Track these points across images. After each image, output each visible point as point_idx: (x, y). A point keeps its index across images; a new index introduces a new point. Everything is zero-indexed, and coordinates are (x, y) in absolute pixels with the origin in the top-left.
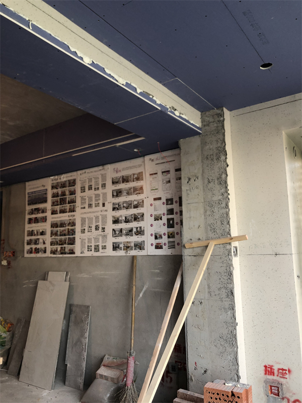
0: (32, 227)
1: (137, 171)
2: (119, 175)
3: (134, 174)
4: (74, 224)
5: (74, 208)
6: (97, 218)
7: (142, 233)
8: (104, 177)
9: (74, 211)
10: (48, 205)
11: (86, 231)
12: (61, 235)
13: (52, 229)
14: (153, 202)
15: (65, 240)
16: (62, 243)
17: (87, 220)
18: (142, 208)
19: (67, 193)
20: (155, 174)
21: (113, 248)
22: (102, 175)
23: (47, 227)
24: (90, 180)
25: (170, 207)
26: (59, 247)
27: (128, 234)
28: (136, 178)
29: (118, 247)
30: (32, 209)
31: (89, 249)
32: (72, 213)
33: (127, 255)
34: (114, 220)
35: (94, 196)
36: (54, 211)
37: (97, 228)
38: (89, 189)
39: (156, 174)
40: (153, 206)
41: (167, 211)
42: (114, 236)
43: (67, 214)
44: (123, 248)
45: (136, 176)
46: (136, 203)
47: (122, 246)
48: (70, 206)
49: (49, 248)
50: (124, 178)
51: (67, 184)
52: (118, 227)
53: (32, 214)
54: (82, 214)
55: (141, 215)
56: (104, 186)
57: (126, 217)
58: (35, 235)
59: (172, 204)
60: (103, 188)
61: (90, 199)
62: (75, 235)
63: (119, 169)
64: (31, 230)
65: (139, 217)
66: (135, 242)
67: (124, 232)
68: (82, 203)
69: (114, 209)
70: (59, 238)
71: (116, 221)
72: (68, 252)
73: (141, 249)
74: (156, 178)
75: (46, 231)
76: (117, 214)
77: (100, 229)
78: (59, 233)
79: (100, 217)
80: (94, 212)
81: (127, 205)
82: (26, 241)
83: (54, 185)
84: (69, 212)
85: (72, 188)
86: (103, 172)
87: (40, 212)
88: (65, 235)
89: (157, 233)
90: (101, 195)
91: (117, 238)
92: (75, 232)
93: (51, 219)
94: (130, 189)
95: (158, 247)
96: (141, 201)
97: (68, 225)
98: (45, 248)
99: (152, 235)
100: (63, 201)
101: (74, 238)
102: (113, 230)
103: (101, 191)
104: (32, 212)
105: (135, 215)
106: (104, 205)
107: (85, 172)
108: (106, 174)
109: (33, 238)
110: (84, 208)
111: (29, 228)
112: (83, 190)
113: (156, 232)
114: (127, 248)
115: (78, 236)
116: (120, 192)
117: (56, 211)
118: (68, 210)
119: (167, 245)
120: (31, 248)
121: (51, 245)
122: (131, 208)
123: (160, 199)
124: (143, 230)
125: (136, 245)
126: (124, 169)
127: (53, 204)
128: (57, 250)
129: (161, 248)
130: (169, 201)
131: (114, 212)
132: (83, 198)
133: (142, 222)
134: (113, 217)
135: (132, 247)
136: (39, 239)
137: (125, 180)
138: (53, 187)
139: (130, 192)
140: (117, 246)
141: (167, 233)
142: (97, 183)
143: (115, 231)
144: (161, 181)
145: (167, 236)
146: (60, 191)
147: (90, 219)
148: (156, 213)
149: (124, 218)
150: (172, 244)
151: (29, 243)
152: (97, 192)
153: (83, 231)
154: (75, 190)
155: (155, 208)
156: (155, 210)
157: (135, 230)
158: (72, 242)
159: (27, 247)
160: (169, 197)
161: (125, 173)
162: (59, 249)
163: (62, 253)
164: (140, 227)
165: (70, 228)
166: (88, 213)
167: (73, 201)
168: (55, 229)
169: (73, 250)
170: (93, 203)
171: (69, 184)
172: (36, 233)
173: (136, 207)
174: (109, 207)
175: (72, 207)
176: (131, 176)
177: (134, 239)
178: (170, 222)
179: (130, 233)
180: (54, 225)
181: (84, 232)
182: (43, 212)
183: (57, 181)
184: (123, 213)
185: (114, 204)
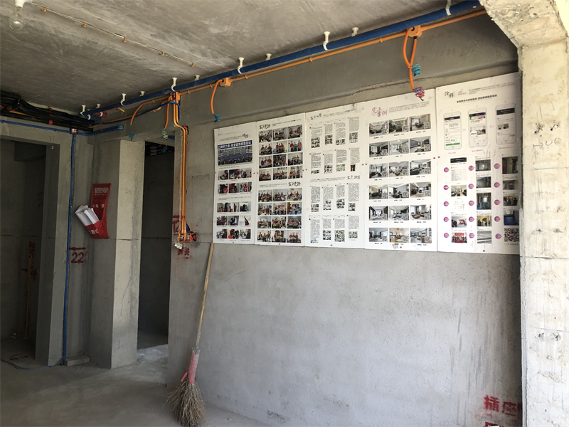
0: (225, 199)
1: (418, 113)
2: (385, 119)
3: (412, 119)
4: (299, 197)
5: (298, 172)
6: (340, 188)
7: (425, 215)
8: (354, 123)
9: (298, 177)
10: (254, 166)
11: (321, 207)
12: (275, 213)
13: (261, 202)
14: (449, 165)
15: (284, 221)
16: (277, 225)
17: (322, 191)
18: (426, 175)
19: (287, 147)
20: (455, 118)
21: (371, 236)
22: (351, 119)
23: (252, 199)
24: (329, 127)
25: (484, 174)
26: (273, 232)
27: (400, 217)
28: (416, 125)
29: (380, 236)
30: (226, 171)
31: (326, 236)
32: (296, 180)
33: (397, 249)
34: (372, 192)
35: (335, 154)
36: (264, 175)
37: (340, 204)
38: (326, 143)
39: (458, 117)
40: (450, 171)
41: (478, 180)
42: (372, 217)
43: (287, 181)
44: (388, 239)
45: (417, 121)
46: (414, 166)
47: (385, 234)
48: (292, 168)
49: (255, 231)
50: (394, 124)
51: (287, 133)
52: (379, 204)
53: (227, 178)
54: (312, 181)
55: (425, 186)
56: (354, 136)
57: (395, 189)
58: (231, 211)
59: (488, 169)
60: (353, 140)
61: (329, 157)
62: (301, 213)
63: (383, 109)
64: (224, 203)
65: (421, 189)
66: (412, 229)
67: (391, 212)
68: (313, 164)
69: (372, 175)
70: (272, 217)
71: (376, 195)
72: (289, 239)
73: (423, 242)
74: (457, 125)
75: (250, 206)
76: (378, 183)
77: (346, 206)
78: (272, 210)
79: (347, 188)
80: (334, 179)
81: (398, 169)
82: (215, 220)
83: (264, 134)
84: (290, 177)
85: (295, 141)
86: (352, 115)
87: (240, 176)
88: (283, 213)
89: (458, 217)
90: (349, 153)
91: (378, 221)
92: (300, 210)
93: (258, 187)
94: (405, 143)
95: (458, 239)
96: (426, 163)
97: (289, 197)
98: (249, 231)
99: (446, 219)
100: (279, 161)
101: (299, 218)
102: (371, 208)
103: (348, 145)
104: (226, 176)
105: (412, 185)
106: (353, 168)
107: (320, 115)
108: (358, 118)
109: (228, 214)
110: (318, 172)
111: (220, 199)
112: (315, 143)
113: (454, 215)
114: (397, 238)
115: (306, 215)
116: (385, 147)
117: (268, 175)
118: (288, 175)
119: (476, 237)
120: (225, 230)
121: (259, 226)
122: (405, 174)
123: (464, 160)
124: (428, 210)
125: (413, 235)
126: (392, 110)
127: (262, 164)
128: (269, 235)
129: (464, 241)
130: (483, 164)
131: (373, 179)
132: (315, 157)
133: (427, 198)
134: (370, 187)
135: (407, 237)
136: (237, 217)
137: (394, 128)
138: (261, 138)
139: (403, 147)
140: (378, 234)
141: (475, 218)
142: (341, 132)
143: (374, 210)
144: (468, 131)
145: (475, 222)
146: (273, 144)
147: (328, 191)
148: (455, 183)
149: (391, 190)
150: (487, 236)
151: (219, 223)
152: (341, 147)
153: (315, 208)
154: (300, 144)
155: (452, 175)
156: (454, 177)
157: (412, 210)
158: (296, 224)
159: (217, 229)
160: (483, 157)
161: (394, 117)
162: (272, 234)
163: (278, 241)
164: (424, 207)
165: (292, 202)
166: (324, 180)
167: (297, 161)
168: (266, 204)
169: (297, 236)
170: (334, 164)
171: (291, 133)
172: (232, 207)
173: (415, 172)
174: (363, 171)
175: (296, 170)
176: (406, 121)
177: (410, 224)
178: (482, 199)
179: (403, 214)
180: (264, 197)
181: (317, 210)
182: (245, 176)
183: (269, 129)
184: (388, 183)
185: (371, 166)
